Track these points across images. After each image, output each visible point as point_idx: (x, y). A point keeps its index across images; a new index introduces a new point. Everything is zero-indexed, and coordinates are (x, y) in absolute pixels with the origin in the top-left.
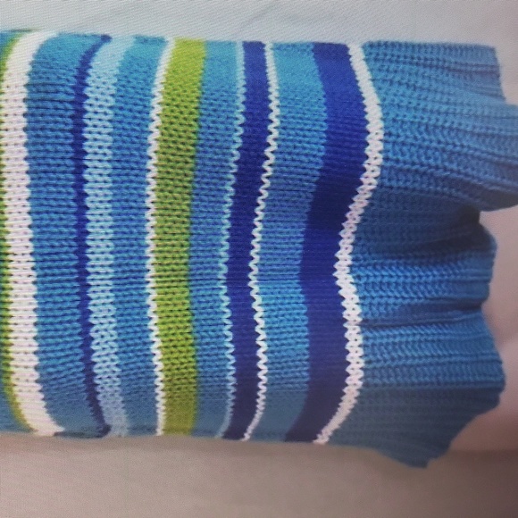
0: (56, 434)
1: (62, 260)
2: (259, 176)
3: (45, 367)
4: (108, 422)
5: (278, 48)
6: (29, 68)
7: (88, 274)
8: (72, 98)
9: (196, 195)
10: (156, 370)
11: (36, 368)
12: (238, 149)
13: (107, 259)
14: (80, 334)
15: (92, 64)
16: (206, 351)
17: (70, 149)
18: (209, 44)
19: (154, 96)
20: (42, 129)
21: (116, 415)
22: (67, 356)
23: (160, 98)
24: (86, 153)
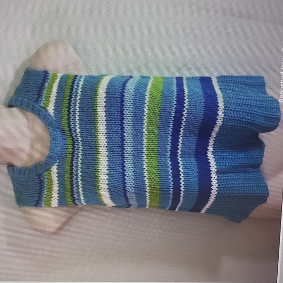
0: (113, 206)
1: (116, 149)
2: (181, 122)
3: (110, 184)
4: (130, 203)
5: (188, 79)
6: (106, 87)
7: (125, 153)
8: (120, 96)
9: (159, 127)
10: (146, 186)
11: (107, 184)
12: (174, 113)
13: (131, 149)
14: (121, 173)
15: (127, 85)
16: (163, 180)
17: (119, 113)
18: (164, 78)
19: (146, 95)
20: (110, 106)
21: (133, 201)
22: (118, 180)
23: (148, 96)
24: (124, 114)
